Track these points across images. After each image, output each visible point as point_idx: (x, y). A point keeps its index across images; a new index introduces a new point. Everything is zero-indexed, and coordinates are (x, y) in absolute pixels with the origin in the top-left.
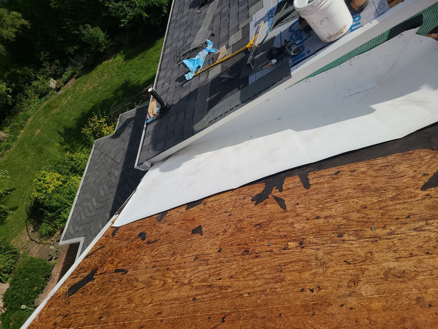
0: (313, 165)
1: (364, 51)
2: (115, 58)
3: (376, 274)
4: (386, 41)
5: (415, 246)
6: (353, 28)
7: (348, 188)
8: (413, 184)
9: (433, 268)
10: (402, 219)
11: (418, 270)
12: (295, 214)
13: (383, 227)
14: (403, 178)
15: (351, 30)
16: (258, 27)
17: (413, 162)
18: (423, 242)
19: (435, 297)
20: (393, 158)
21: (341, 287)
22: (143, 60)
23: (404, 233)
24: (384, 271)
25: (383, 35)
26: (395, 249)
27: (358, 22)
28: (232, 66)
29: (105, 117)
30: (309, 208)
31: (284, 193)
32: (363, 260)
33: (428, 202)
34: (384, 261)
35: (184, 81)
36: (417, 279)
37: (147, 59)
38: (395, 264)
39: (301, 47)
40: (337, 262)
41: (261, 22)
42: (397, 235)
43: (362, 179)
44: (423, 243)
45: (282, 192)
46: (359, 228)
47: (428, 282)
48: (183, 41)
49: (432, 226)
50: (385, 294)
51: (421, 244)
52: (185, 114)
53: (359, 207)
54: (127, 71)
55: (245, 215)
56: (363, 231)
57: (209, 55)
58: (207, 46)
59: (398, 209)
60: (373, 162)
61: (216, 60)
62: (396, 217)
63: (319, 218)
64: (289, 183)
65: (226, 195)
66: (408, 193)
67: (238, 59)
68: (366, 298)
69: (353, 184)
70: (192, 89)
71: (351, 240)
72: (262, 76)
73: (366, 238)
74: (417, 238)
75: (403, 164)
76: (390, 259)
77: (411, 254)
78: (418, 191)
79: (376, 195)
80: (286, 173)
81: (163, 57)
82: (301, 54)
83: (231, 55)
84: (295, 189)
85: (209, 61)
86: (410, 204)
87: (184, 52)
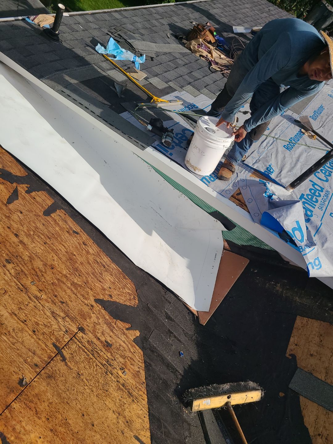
0: (73, 210)
1: (193, 201)
5: (35, 320)
6: (204, 180)
7: (65, 247)
8: (97, 292)
9: (21, 342)
10: (58, 299)
11: (11, 333)
12: (7, 215)
13: (40, 290)
14: (99, 282)
15: (202, 179)
16: (176, 100)
17: (118, 283)
18: (44, 324)
20: (114, 267)
23: (44, 307)
26: (23, 308)
27: (210, 181)
28: (130, 90)
30: (23, 224)
31: (27, 196)
33: (86, 309)
34: (4, 306)
35: (93, 46)
38: (6, 315)
39: (173, 146)
41: (181, 101)
42: (38, 303)
43: (81, 254)
44: (42, 323)
45: (26, 194)
46: (26, 272)
47: (3, 345)
48: (134, 30)
49: (64, 323)
51: (40, 323)
53: (49, 263)
56: (26, 277)
57: (131, 63)
58: (139, 57)
59: (66, 292)
60: (102, 255)
61: (129, 72)
62: (57, 294)
63: (18, 237)
64: (41, 197)
66: (87, 292)
67: (139, 93)
69: (72, 249)
70: (88, 58)
71: (9, 271)
73: (20, 282)
74: (45, 317)
75: (112, 277)
76: (8, 309)
77: (25, 321)
78: (92, 299)
79: (71, 271)
80: (51, 190)
81: (108, 12)
82: (167, 149)
83: (140, 85)
84: (37, 204)
85: (126, 65)
86: (76, 298)
87: (123, 35)
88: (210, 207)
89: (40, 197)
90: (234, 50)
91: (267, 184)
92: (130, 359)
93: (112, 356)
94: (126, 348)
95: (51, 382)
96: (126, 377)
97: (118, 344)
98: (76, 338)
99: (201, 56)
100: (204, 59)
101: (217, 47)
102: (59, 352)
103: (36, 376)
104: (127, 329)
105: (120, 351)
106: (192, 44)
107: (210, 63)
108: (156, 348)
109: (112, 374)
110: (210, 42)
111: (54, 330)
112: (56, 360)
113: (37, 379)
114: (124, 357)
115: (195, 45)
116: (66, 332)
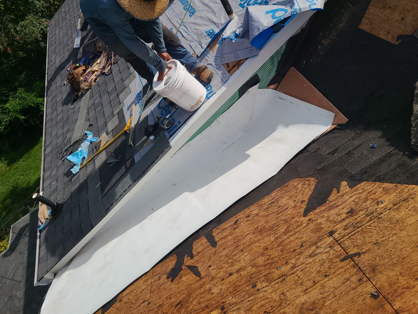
0: (214, 221)
1: (225, 111)
4: (238, 99)
5: (315, 273)
6: (209, 96)
7: (248, 234)
8: (296, 213)
9: (334, 289)
10: (298, 249)
11: (324, 296)
12: (210, 279)
13: (286, 264)
14: (287, 210)
15: (208, 98)
16: (131, 110)
17: (291, 193)
20: (275, 195)
22: (29, 160)
23: (303, 263)
24: (298, 309)
26: (301, 282)
27: (211, 91)
28: (115, 149)
30: (221, 267)
31: (196, 258)
32: (279, 304)
33: (312, 226)
34: (296, 298)
35: (72, 175)
36: (326, 306)
37: (34, 158)
38: (305, 297)
39: (172, 120)
41: (132, 105)
42: (298, 267)
43: (257, 221)
44: (319, 267)
45: (193, 259)
46: (267, 272)
47: (335, 306)
48: (63, 137)
49: (322, 248)
51: (318, 269)
52: (79, 208)
53: (262, 251)
54: (13, 176)
55: (164, 297)
56: (272, 274)
57: (91, 145)
58: (87, 137)
59: (292, 241)
60: (261, 202)
61: (99, 148)
62: (293, 249)
63: (232, 273)
65: (141, 281)
66: (295, 222)
67: (119, 142)
69: (251, 229)
70: (81, 181)
71: (264, 287)
72: (146, 153)
73: (276, 279)
74: (314, 264)
75: (284, 197)
76: (300, 294)
77: (314, 282)
78: (302, 219)
79: (272, 233)
80: (193, 236)
81: (44, 157)
82: (174, 126)
83: (112, 140)
84: (204, 251)
85: (93, 150)
86: (299, 232)
87: (66, 148)
88: (234, 96)
89: (198, 247)
90: (95, 50)
91: (223, 37)
92: (369, 195)
93: (363, 210)
94: (357, 196)
95: (379, 269)
96: (387, 201)
97: (352, 203)
98: (339, 240)
99: (95, 81)
100: (98, 79)
101: (89, 65)
102: (351, 257)
103: (371, 281)
104: (338, 192)
105: (360, 202)
106: (83, 87)
107: (103, 74)
108: (363, 169)
109: (381, 213)
110: (84, 71)
111: (328, 258)
112: (358, 261)
113: (373, 282)
114: (366, 200)
115: (85, 84)
116: (331, 248)
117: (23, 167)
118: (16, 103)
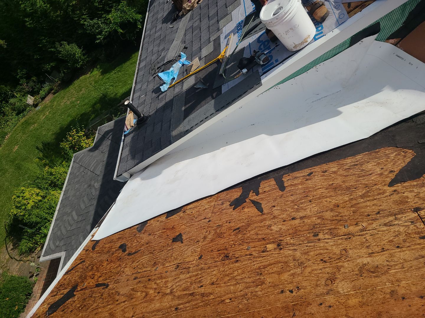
0: (287, 168)
1: (328, 58)
2: (91, 73)
3: (351, 270)
4: (348, 48)
5: (386, 241)
6: (317, 37)
7: (321, 188)
8: (381, 181)
9: (404, 261)
10: (373, 215)
11: (390, 264)
12: (272, 217)
13: (356, 225)
14: (371, 176)
15: (315, 39)
16: (228, 39)
17: (380, 160)
18: (393, 236)
19: (407, 290)
20: (361, 157)
21: (319, 286)
22: (120, 73)
23: (375, 229)
24: (359, 267)
25: (344, 42)
26: (368, 245)
27: (321, 31)
28: (205, 76)
29: (84, 130)
30: (285, 210)
31: (261, 196)
32: (338, 257)
33: (396, 197)
34: (359, 257)
35: (160, 93)
36: (390, 273)
37: (124, 73)
38: (369, 259)
39: (270, 56)
40: (314, 261)
41: (231, 35)
42: (369, 231)
43: (334, 178)
44: (393, 237)
45: (258, 196)
46: (333, 227)
47: (400, 276)
48: (158, 55)
49: (401, 221)
50: (361, 290)
51: (391, 239)
52: (162, 124)
53: (332, 207)
54: (104, 85)
55: (224, 220)
56: (337, 229)
57: (183, 67)
58: (181, 59)
59: (368, 206)
60: (342, 162)
61: (190, 72)
62: (367, 213)
63: (295, 219)
65: (204, 201)
66: (376, 189)
67: (210, 69)
68: (343, 295)
69: (325, 184)
70: (168, 99)
71: (326, 239)
72: (234, 85)
73: (340, 235)
74: (387, 233)
75: (371, 162)
76: (363, 255)
77: (383, 249)
78: (386, 188)
79: (347, 193)
80: (262, 176)
81: (138, 70)
82: (270, 63)
83: (204, 66)
84: (271, 192)
85: (183, 72)
86: (379, 200)
87: (159, 65)
89: (266, 187)
99: (198, 3)
100: (201, 1)
106: (186, 7)
111: (405, 232)
115: (187, 4)
116: (412, 223)
117: (114, 78)
118: (117, 15)
